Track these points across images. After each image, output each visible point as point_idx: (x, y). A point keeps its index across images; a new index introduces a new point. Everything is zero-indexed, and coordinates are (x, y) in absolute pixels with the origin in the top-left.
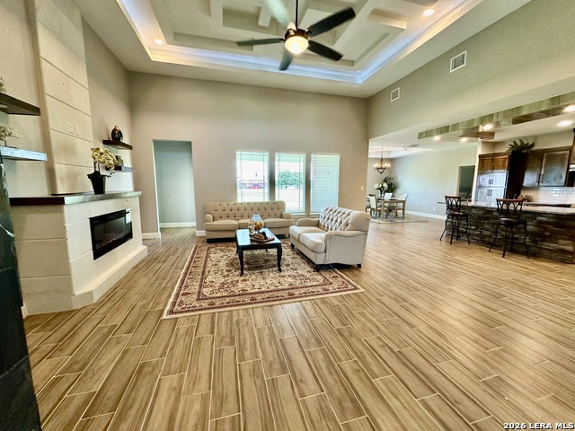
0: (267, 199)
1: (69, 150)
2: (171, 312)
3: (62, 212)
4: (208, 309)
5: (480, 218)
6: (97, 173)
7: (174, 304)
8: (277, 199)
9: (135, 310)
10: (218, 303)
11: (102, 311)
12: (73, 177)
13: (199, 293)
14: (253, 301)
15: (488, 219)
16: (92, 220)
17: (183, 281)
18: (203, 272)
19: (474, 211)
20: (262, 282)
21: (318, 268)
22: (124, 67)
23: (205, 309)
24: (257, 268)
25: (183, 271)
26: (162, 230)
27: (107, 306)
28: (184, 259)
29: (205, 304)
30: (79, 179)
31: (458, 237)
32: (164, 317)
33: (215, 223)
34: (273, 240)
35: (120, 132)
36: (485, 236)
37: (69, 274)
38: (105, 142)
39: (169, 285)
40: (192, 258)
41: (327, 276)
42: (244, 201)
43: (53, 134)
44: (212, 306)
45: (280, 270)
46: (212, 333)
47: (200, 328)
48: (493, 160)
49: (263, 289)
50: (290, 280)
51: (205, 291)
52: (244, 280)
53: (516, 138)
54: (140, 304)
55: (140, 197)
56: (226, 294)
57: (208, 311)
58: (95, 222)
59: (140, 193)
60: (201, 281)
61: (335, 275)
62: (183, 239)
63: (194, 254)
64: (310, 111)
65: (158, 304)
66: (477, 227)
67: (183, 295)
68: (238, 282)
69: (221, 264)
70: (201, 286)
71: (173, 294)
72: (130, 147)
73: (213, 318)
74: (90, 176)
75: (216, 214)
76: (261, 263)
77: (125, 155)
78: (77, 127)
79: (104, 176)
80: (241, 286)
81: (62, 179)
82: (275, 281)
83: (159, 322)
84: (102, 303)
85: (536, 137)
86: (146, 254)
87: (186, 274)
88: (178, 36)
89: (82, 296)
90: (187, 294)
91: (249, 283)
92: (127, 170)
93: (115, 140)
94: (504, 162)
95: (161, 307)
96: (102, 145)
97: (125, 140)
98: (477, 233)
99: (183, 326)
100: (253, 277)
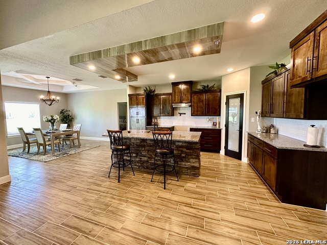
5: (138, 146)
15: (144, 146)
19: (133, 141)
31: (124, 166)
36: (144, 162)
48: (137, 98)
53: (146, 85)
66: (137, 154)
85: (155, 86)
94: (143, 100)
98: (137, 159)
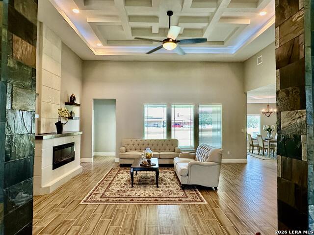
0: (165, 138)
1: (48, 110)
2: (85, 201)
3: (42, 143)
4: (105, 202)
6: (59, 122)
7: (88, 198)
8: (172, 138)
9: (68, 199)
10: (111, 200)
11: (53, 197)
12: (48, 124)
13: (103, 194)
14: (132, 201)
16: (54, 148)
17: (97, 187)
18: (110, 184)
20: (143, 192)
21: (184, 187)
22: (81, 59)
23: (103, 202)
24: (143, 184)
25: (99, 182)
26: (95, 157)
27: (56, 195)
28: (102, 175)
29: (103, 200)
30: (51, 125)
32: (81, 203)
33: (127, 153)
34: (155, 165)
35: (74, 97)
37: (41, 176)
38: (66, 104)
39: (89, 189)
40: (107, 175)
41: (187, 193)
42: (148, 138)
43: (42, 103)
44: (108, 201)
45: (158, 187)
46: (102, 213)
47: (97, 210)
49: (141, 196)
50: (161, 192)
51: (107, 194)
52: (132, 190)
54: (71, 196)
55: (81, 135)
56: (118, 196)
57: (104, 203)
58: (56, 149)
59: (81, 133)
60: (107, 188)
61: (194, 192)
62: (107, 164)
63: (108, 173)
64: (198, 74)
65: (80, 197)
67: (94, 194)
68: (128, 190)
69: (122, 180)
70: (105, 191)
71: (89, 193)
72: (79, 105)
73: (105, 207)
74: (56, 124)
75: (128, 147)
76: (148, 182)
77: (76, 110)
78: (53, 98)
79: (63, 123)
80: (128, 193)
81: (43, 126)
82: (151, 193)
83: (78, 205)
84: (53, 194)
86: (82, 171)
87: (100, 184)
88: (109, 42)
89: (45, 188)
90: (97, 194)
91: (134, 192)
92: (76, 119)
93: (72, 102)
95: (81, 199)
96: (64, 105)
97: (77, 102)
99: (88, 209)
100: (139, 189)
